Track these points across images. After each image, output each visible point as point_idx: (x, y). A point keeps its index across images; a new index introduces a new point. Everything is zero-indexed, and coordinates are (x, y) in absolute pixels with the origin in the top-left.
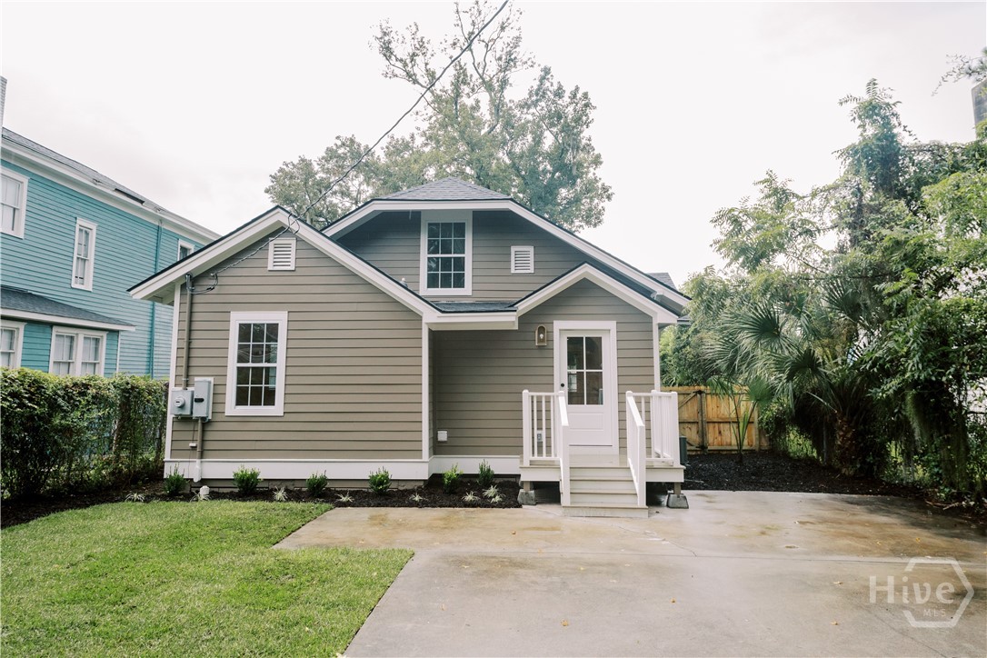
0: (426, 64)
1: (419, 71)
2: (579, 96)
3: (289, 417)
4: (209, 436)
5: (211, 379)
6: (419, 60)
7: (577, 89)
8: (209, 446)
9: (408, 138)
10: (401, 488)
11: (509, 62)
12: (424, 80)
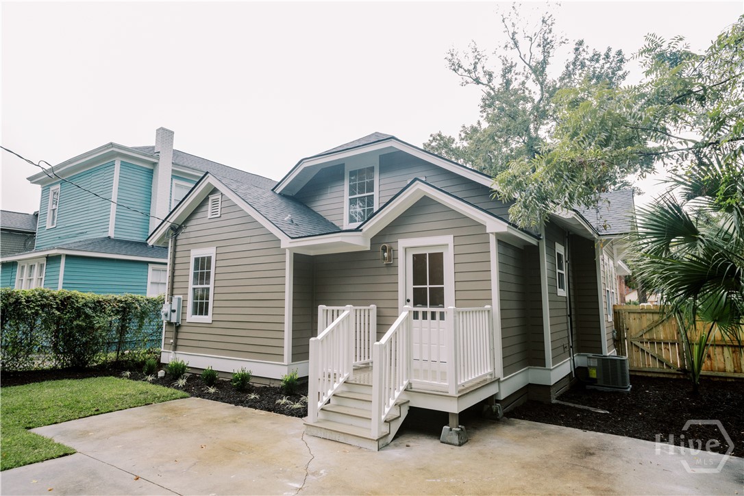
0: (483, 68)
1: (480, 74)
2: (612, 54)
3: (216, 324)
4: (181, 335)
5: (181, 296)
6: (479, 66)
7: (609, 49)
8: (180, 342)
9: (475, 125)
10: (272, 386)
11: (546, 45)
12: (484, 80)
